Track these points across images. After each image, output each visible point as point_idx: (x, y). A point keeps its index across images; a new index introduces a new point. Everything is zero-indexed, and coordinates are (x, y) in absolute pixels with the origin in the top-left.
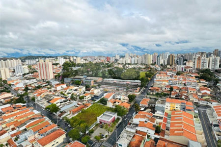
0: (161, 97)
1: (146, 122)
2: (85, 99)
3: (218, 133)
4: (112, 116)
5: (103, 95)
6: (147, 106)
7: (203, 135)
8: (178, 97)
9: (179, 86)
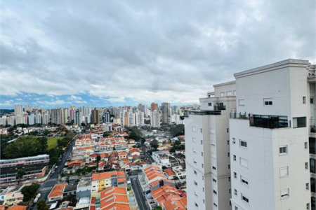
0: (84, 174)
3: (151, 200)
8: (108, 169)
9: (107, 152)
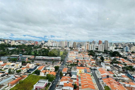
1: (68, 83)
2: (21, 72)
4: (45, 83)
5: (36, 68)
6: (66, 72)
7: (97, 85)
9: (81, 59)
